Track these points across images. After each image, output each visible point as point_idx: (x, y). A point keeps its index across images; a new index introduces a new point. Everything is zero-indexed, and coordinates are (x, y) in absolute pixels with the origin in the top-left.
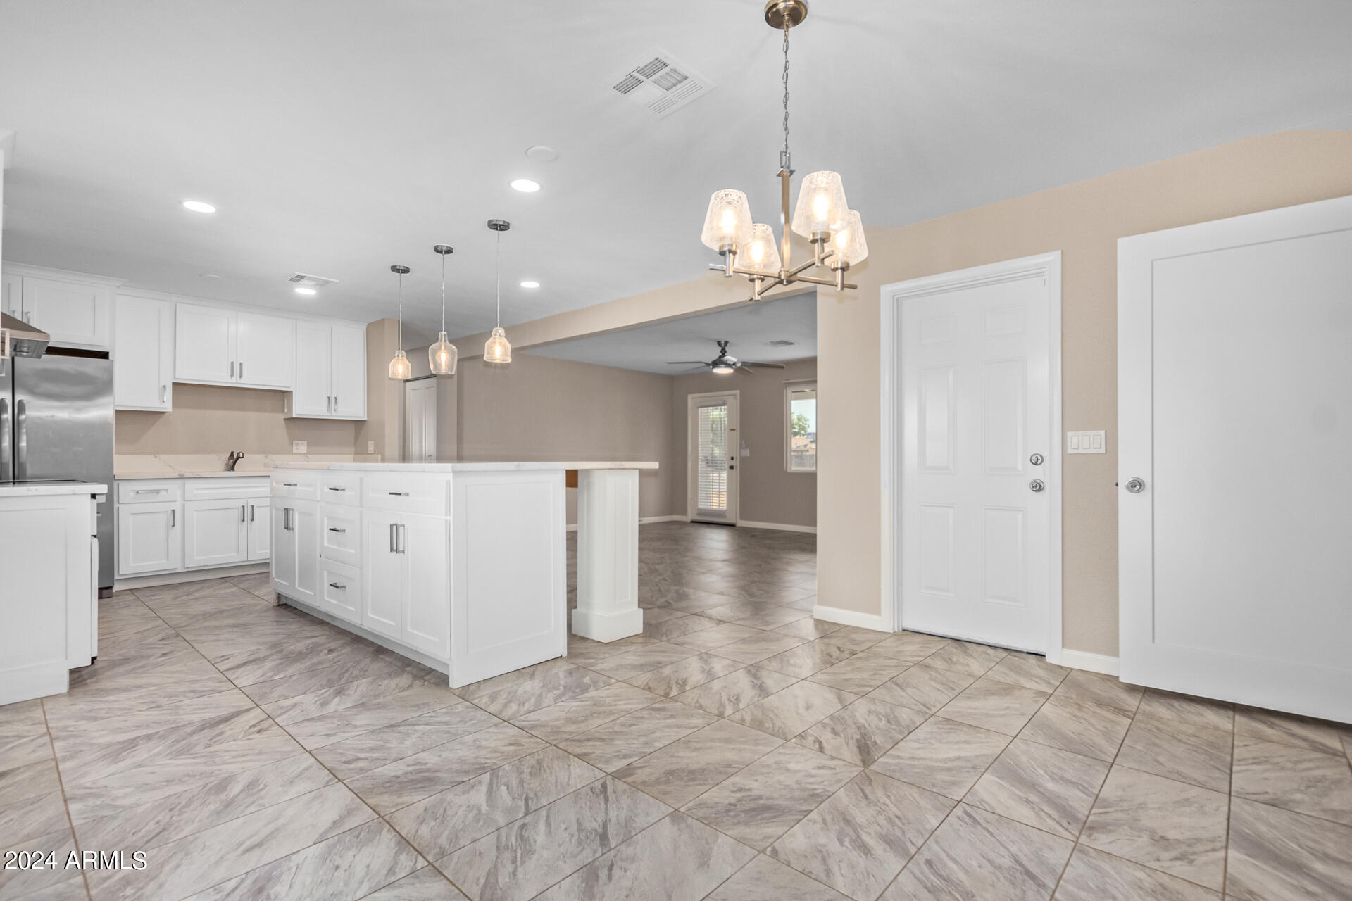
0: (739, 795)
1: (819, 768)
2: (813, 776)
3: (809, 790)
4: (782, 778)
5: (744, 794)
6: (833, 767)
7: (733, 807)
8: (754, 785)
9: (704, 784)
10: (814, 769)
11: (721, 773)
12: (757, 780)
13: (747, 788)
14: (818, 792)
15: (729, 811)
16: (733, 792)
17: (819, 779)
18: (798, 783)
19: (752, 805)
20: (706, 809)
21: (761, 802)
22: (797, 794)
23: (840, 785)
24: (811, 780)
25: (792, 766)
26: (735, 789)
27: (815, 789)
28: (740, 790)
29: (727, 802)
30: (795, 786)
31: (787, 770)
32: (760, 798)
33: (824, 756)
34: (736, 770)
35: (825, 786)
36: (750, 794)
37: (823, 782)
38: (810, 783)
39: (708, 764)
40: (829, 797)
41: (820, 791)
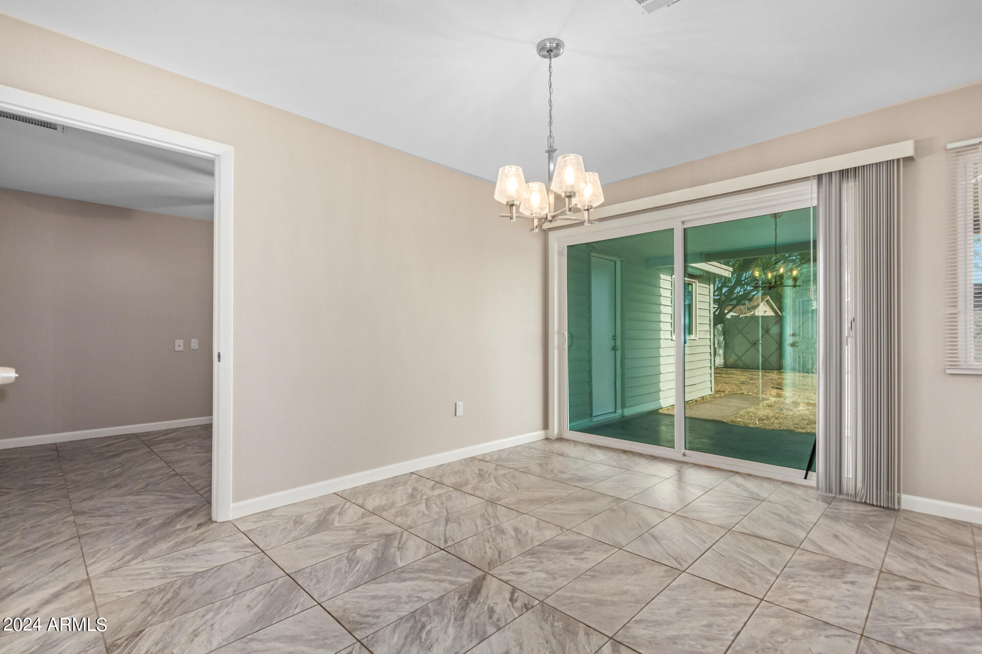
0: (583, 556)
1: (522, 573)
2: (530, 567)
3: (535, 557)
4: (553, 567)
5: (579, 556)
6: (511, 574)
7: (586, 549)
8: (573, 562)
9: (608, 563)
10: (526, 573)
11: (599, 571)
12: (571, 565)
13: (578, 560)
14: (530, 556)
15: (588, 548)
16: (587, 558)
17: (526, 565)
18: (542, 563)
19: (573, 550)
20: (603, 549)
21: (568, 551)
22: (544, 555)
23: (513, 560)
24: (532, 564)
25: (543, 575)
26: (586, 560)
27: (531, 558)
28: (582, 559)
29: (590, 552)
30: (544, 560)
31: (547, 572)
32: (569, 554)
33: (513, 584)
34: (587, 573)
35: (523, 560)
36: (575, 557)
37: (524, 563)
38: (533, 562)
39: (611, 579)
40: (524, 553)
41: (527, 557)
